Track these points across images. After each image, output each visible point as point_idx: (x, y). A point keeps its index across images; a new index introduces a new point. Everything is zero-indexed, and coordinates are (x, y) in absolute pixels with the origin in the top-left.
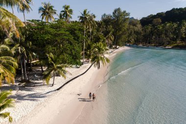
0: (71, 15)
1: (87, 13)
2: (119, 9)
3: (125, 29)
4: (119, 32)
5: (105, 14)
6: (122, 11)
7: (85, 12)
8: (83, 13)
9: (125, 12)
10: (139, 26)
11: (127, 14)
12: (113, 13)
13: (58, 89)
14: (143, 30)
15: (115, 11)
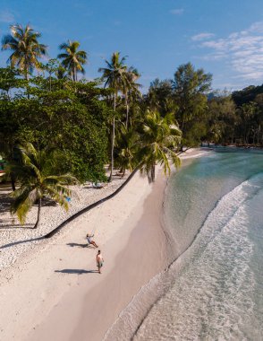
0: (84, 67)
1: (119, 60)
2: (188, 66)
3: (202, 108)
4: (188, 115)
5: (157, 81)
6: (196, 70)
7: (114, 59)
8: (110, 62)
9: (200, 72)
10: (230, 105)
11: (205, 76)
12: (176, 75)
13: (48, 236)
14: (237, 113)
15: (181, 70)
